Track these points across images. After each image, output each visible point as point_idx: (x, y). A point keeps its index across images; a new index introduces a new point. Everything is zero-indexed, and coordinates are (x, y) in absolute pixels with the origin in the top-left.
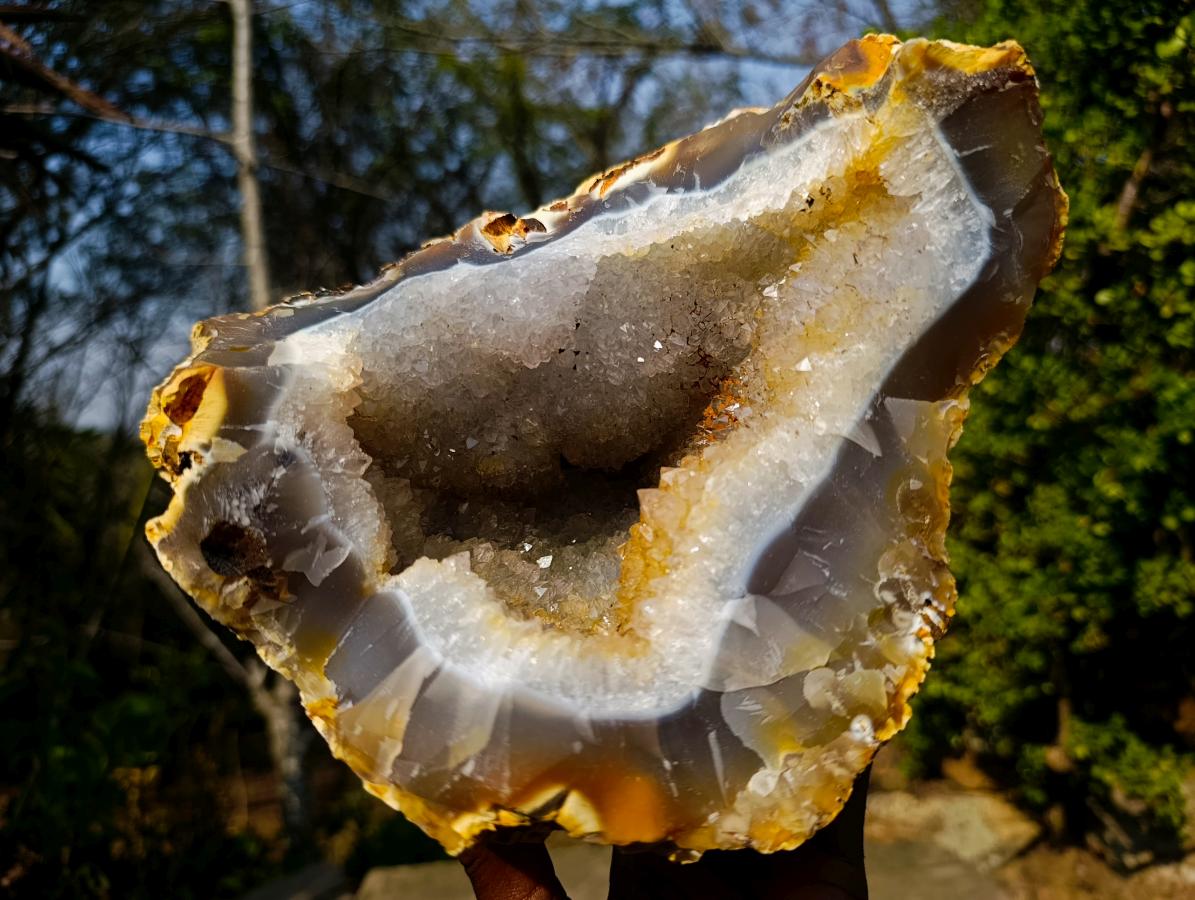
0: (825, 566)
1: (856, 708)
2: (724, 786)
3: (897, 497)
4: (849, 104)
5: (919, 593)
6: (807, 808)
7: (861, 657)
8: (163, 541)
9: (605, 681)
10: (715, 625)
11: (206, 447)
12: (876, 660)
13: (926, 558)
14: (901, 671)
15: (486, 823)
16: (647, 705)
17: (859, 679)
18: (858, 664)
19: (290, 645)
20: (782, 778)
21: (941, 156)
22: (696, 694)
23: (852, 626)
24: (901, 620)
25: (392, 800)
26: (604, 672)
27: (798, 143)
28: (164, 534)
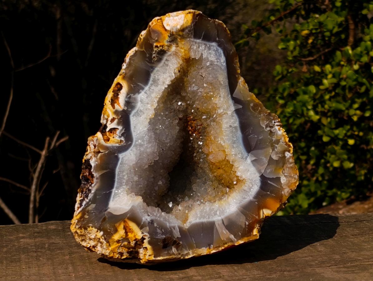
0: (254, 135)
1: (284, 152)
2: (279, 187)
3: (252, 110)
4: (169, 46)
5: (272, 123)
6: (294, 175)
7: (275, 144)
8: (154, 257)
9: (247, 192)
10: (250, 165)
11: (143, 233)
12: (278, 142)
13: (266, 115)
14: (283, 138)
15: (258, 228)
16: (256, 188)
17: (279, 148)
18: (276, 145)
19: (190, 250)
20: (285, 176)
21: (199, 43)
22: (260, 178)
23: (269, 140)
24: (274, 130)
25: (241, 242)
26: (245, 190)
27: (163, 61)
28: (153, 256)
